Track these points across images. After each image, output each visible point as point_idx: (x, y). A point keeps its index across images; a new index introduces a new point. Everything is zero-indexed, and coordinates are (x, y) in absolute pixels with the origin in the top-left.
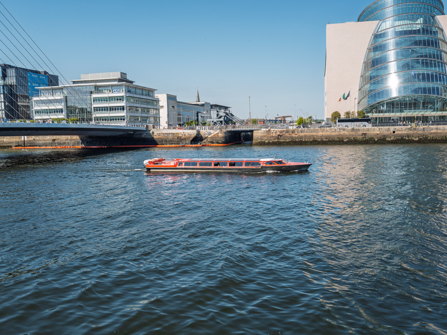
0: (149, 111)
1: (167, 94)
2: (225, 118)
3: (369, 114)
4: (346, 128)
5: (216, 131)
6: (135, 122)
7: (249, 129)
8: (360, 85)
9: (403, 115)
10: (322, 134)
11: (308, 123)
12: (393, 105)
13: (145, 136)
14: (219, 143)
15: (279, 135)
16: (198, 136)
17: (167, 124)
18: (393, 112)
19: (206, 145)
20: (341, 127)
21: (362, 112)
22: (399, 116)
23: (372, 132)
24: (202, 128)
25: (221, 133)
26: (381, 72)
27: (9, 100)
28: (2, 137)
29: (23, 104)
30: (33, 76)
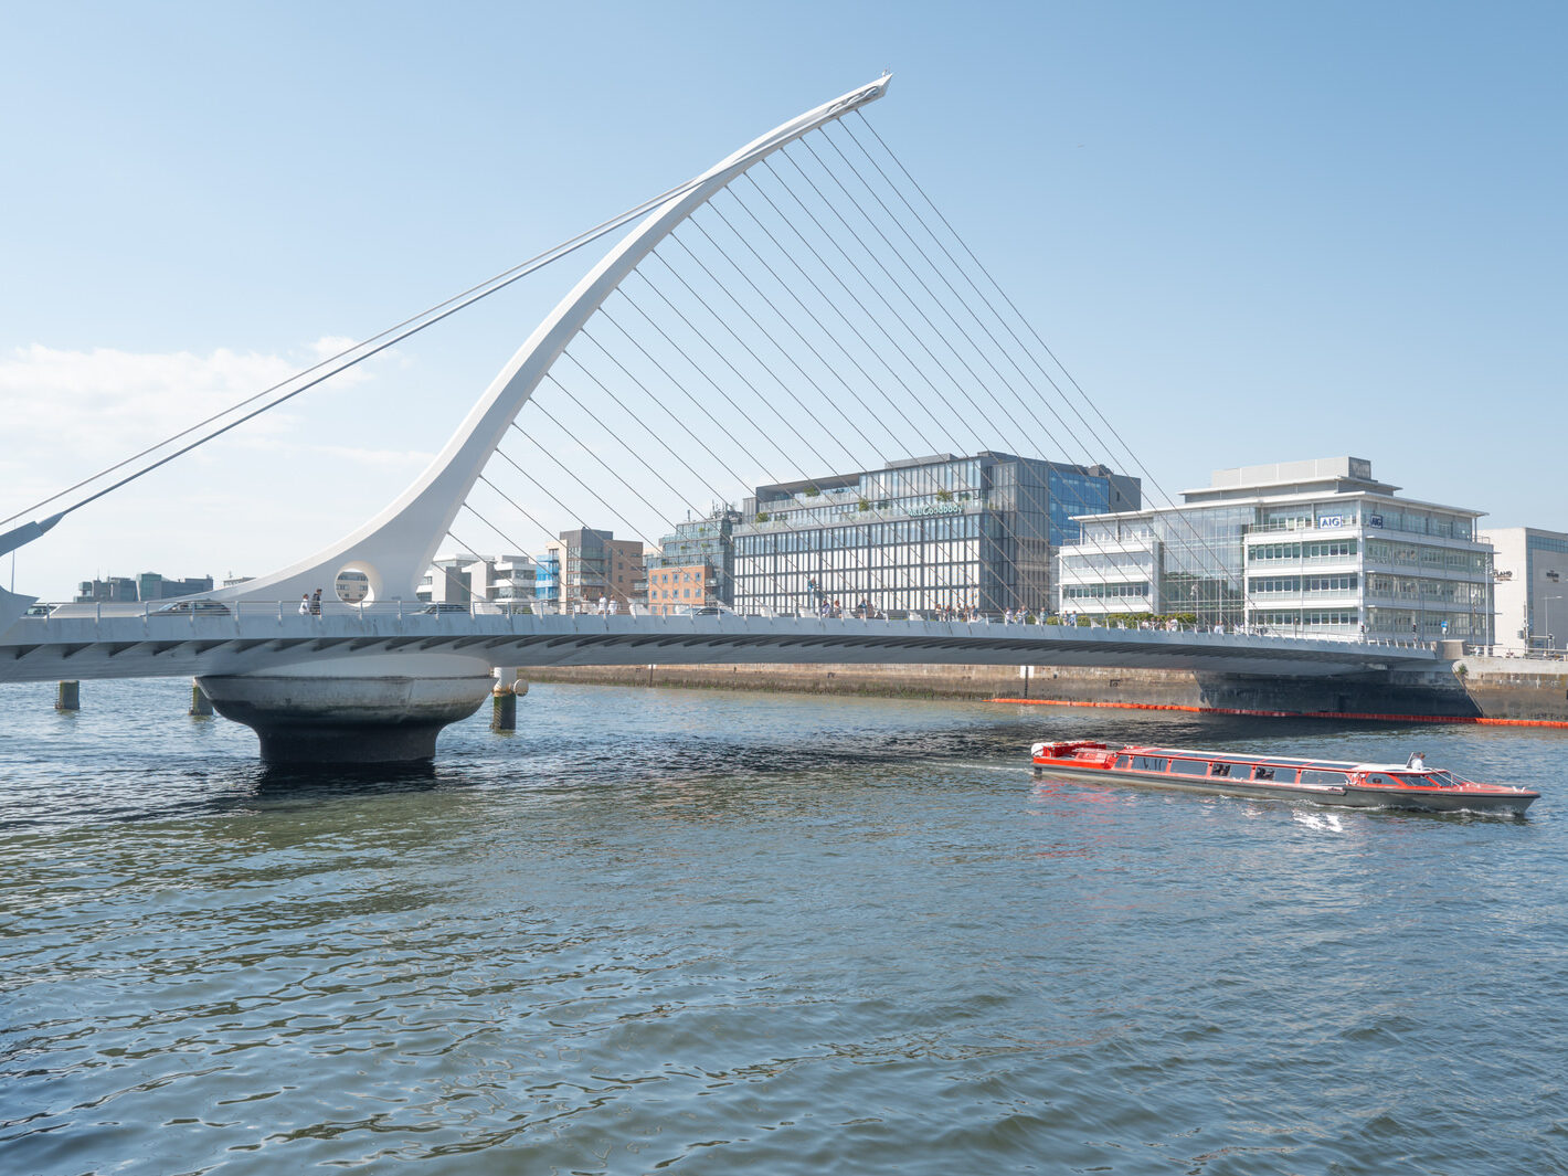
0: (1453, 593)
1: (1526, 529)
6: (1396, 630)
13: (1431, 681)
17: (1524, 640)
27: (992, 556)
28: (967, 666)
29: (1031, 567)
30: (1065, 481)
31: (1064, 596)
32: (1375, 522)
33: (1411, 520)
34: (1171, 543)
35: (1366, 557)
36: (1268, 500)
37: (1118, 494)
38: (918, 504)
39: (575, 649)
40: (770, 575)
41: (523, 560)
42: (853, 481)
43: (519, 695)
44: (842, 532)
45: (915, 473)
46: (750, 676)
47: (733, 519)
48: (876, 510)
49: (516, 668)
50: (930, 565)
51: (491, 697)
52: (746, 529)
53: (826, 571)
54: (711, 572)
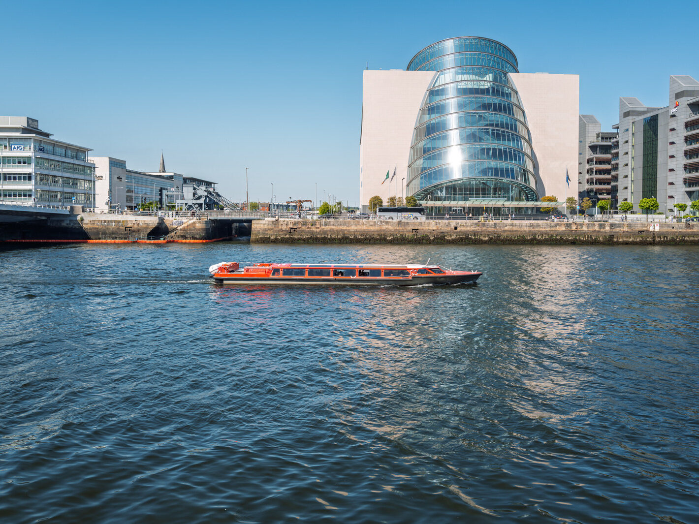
0: (77, 184)
1: (110, 158)
2: (206, 199)
3: (421, 202)
4: (391, 220)
5: (192, 219)
6: (51, 201)
7: (244, 217)
8: (410, 160)
9: (468, 204)
10: (355, 228)
11: (335, 211)
12: (455, 190)
13: (67, 224)
14: (195, 238)
15: (291, 229)
16: (160, 227)
17: (108, 206)
18: (454, 200)
19: (173, 242)
20: (382, 219)
21: (412, 198)
22: (463, 206)
23: (426, 228)
24: (167, 214)
25: (199, 222)
26: (439, 143)
33: (58, 150)
35: (36, 166)
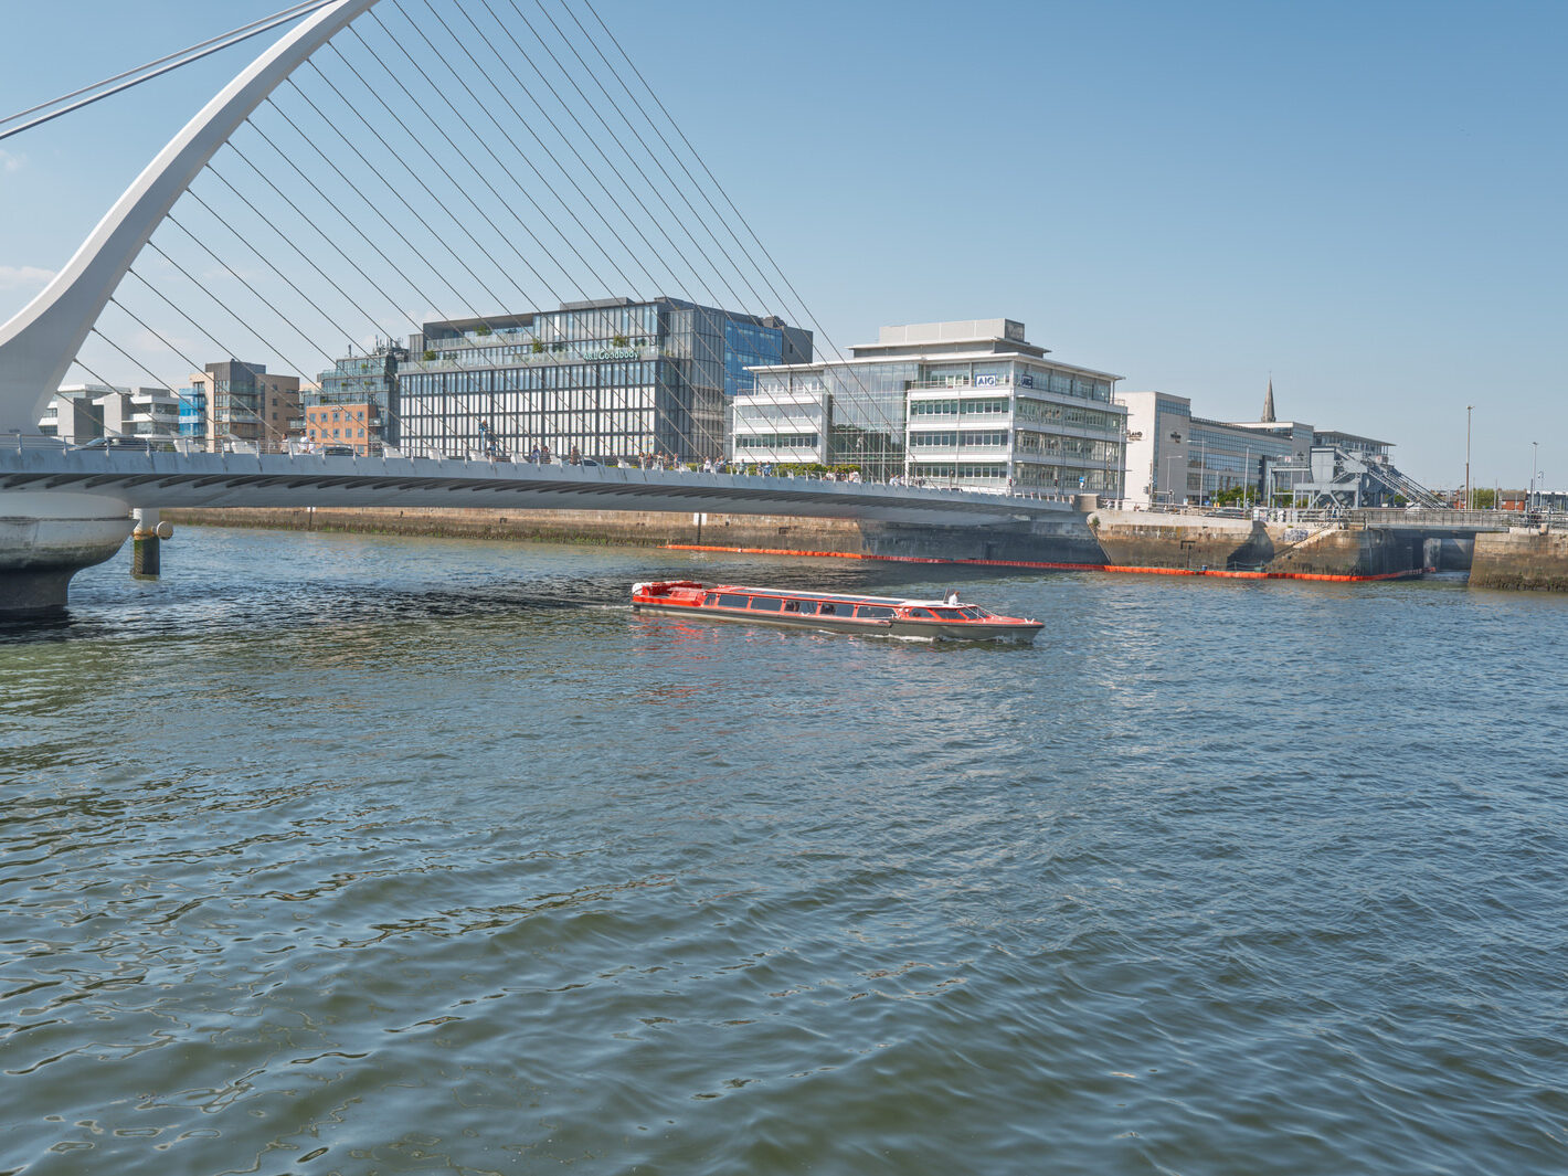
0: (1090, 450)
1: (1157, 394)
2: (1364, 480)
5: (1328, 527)
6: (1039, 485)
7: (1457, 526)
13: (1068, 532)
14: (1334, 572)
16: (1255, 542)
17: (1148, 496)
19: (1283, 576)
24: (1273, 515)
25: (1345, 535)
27: (668, 404)
28: (641, 513)
29: (706, 416)
30: (740, 331)
31: (737, 446)
32: (1025, 382)
33: (1058, 382)
34: (839, 396)
35: (1016, 415)
36: (930, 357)
37: (791, 346)
38: (594, 348)
39: (226, 489)
40: (438, 416)
41: (164, 393)
42: (527, 321)
43: (164, 538)
44: (515, 374)
45: (591, 316)
46: (417, 520)
47: (398, 356)
48: (550, 351)
49: (160, 509)
50: (605, 410)
51: (130, 541)
52: (412, 367)
53: (499, 414)
54: (374, 411)
